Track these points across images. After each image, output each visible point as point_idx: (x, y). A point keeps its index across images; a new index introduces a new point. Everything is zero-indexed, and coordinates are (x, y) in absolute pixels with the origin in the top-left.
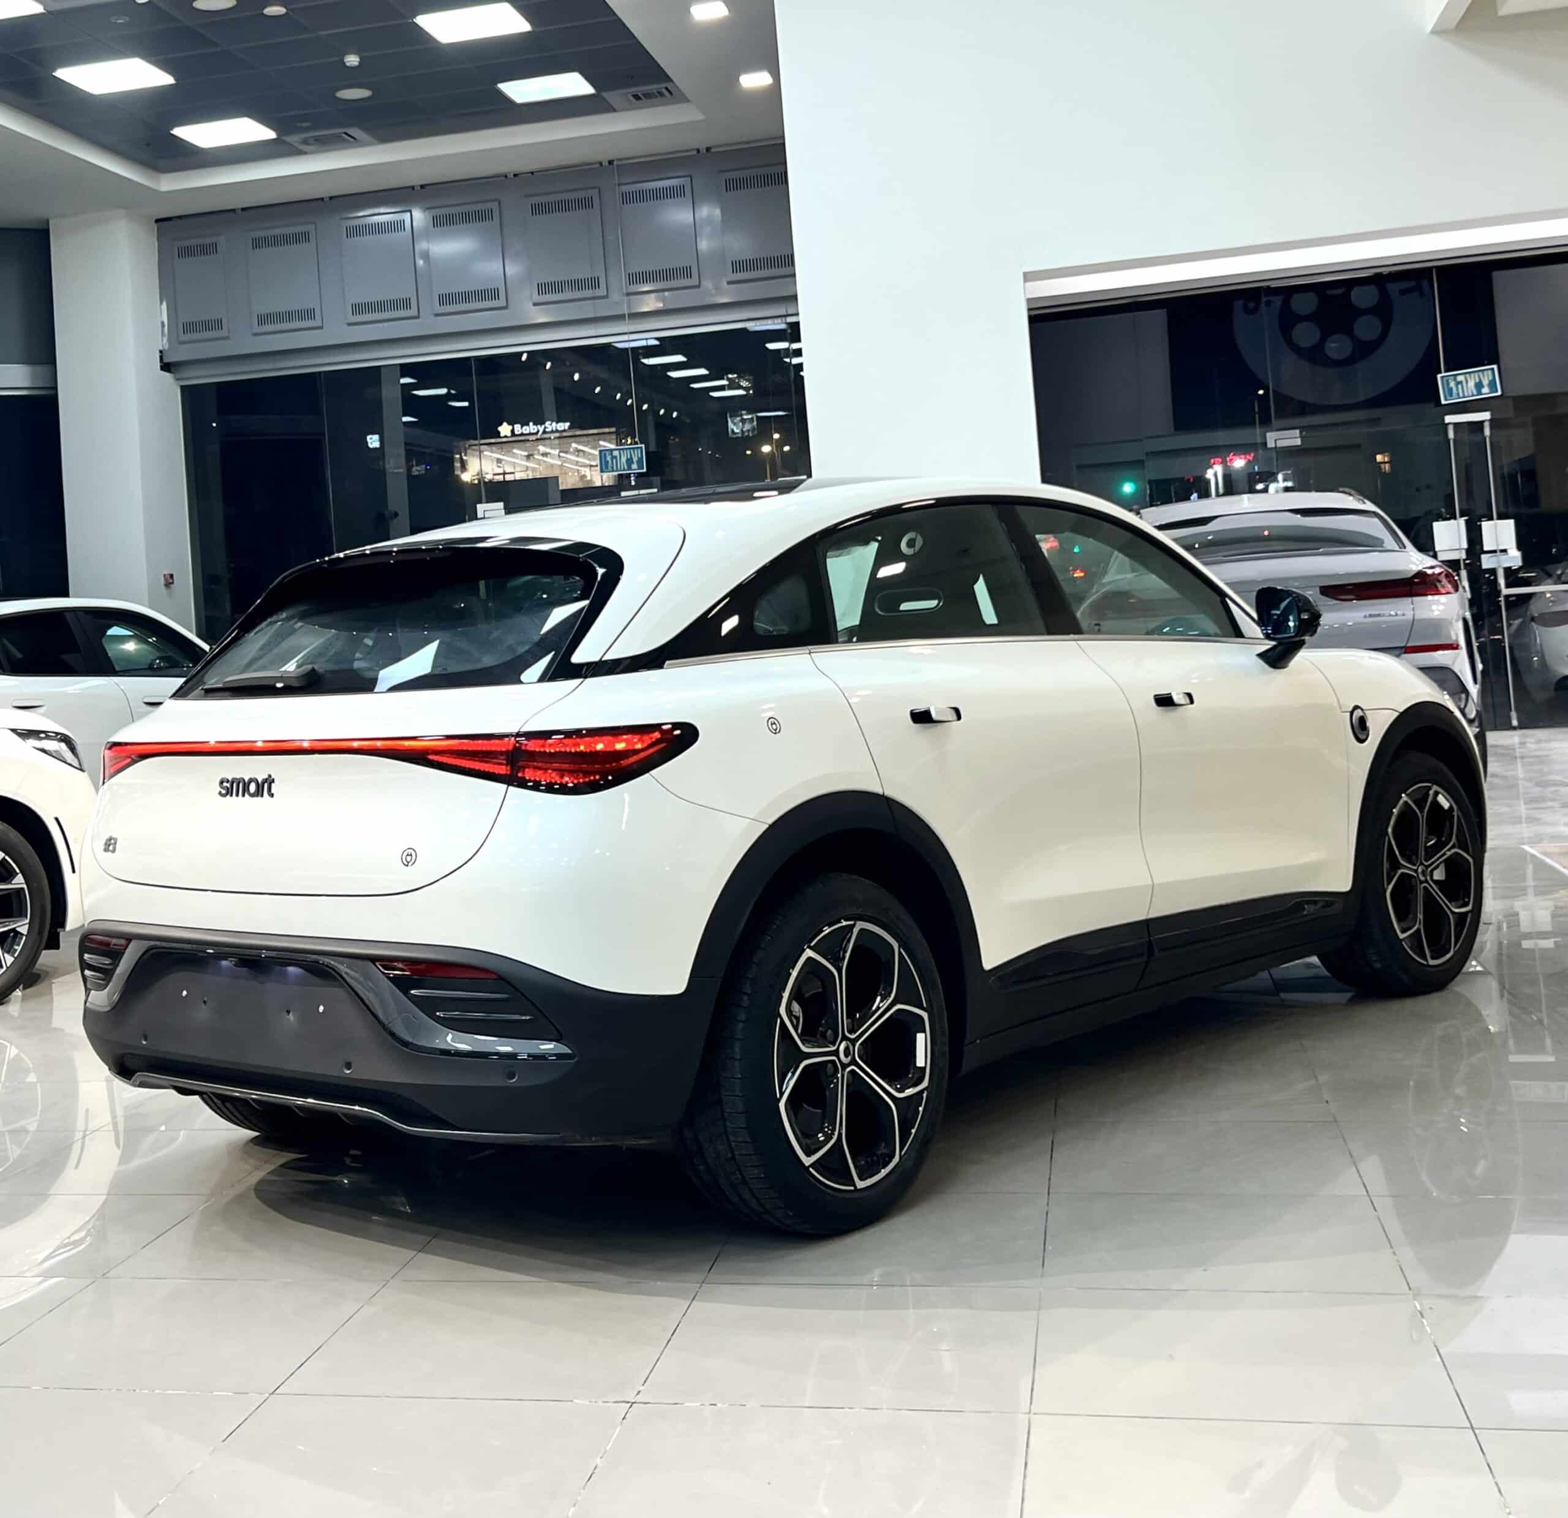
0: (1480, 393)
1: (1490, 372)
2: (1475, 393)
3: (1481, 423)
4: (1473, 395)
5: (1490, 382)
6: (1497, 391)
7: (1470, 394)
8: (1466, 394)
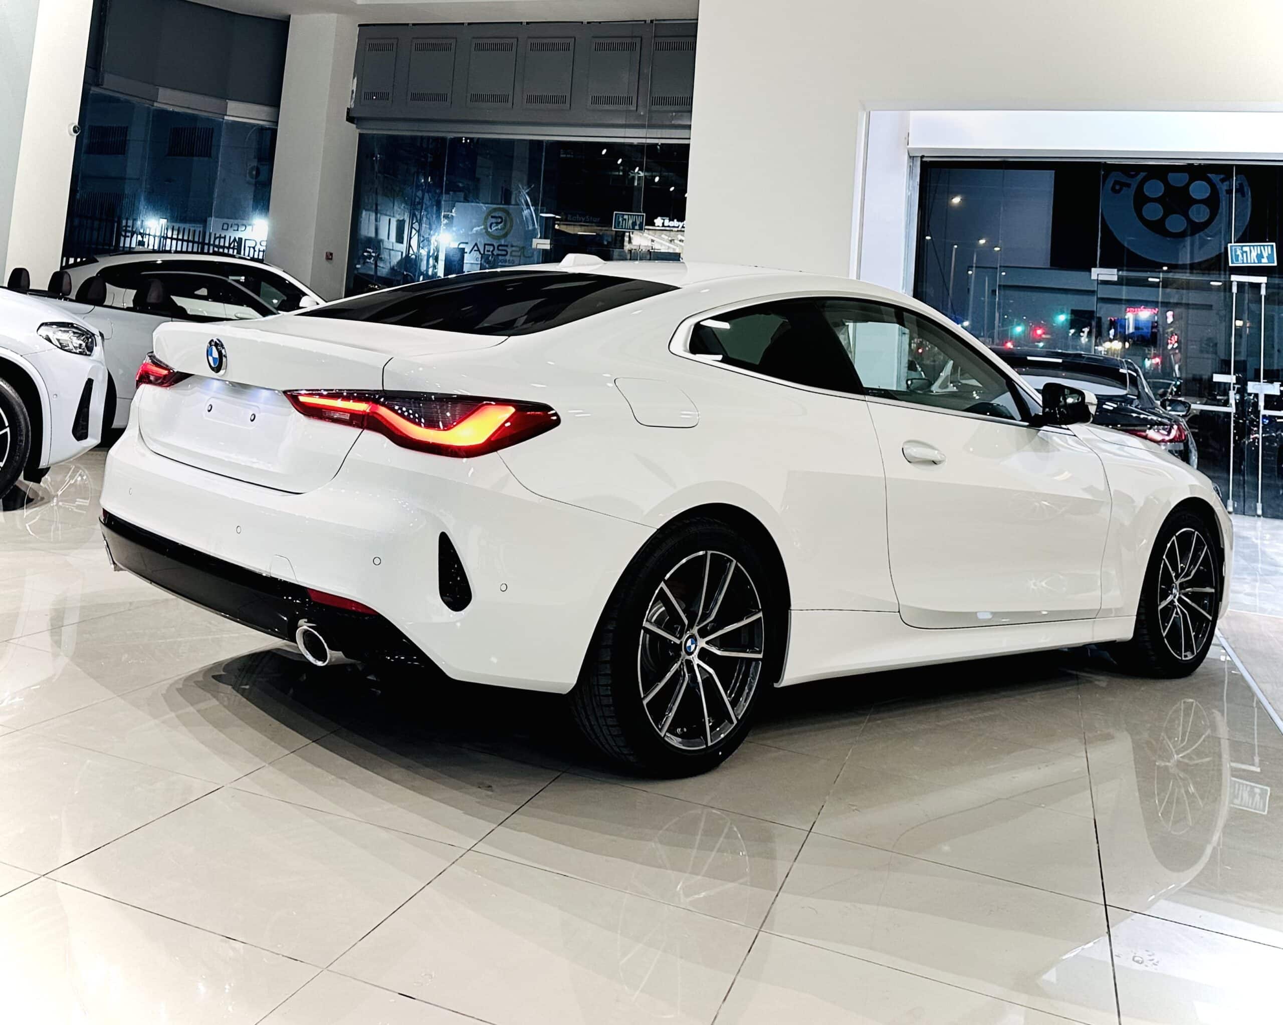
0: (1260, 262)
1: (1269, 247)
2: (1256, 261)
3: (1259, 285)
5: (1268, 254)
6: (1274, 263)
7: (1252, 262)
8: (1249, 261)
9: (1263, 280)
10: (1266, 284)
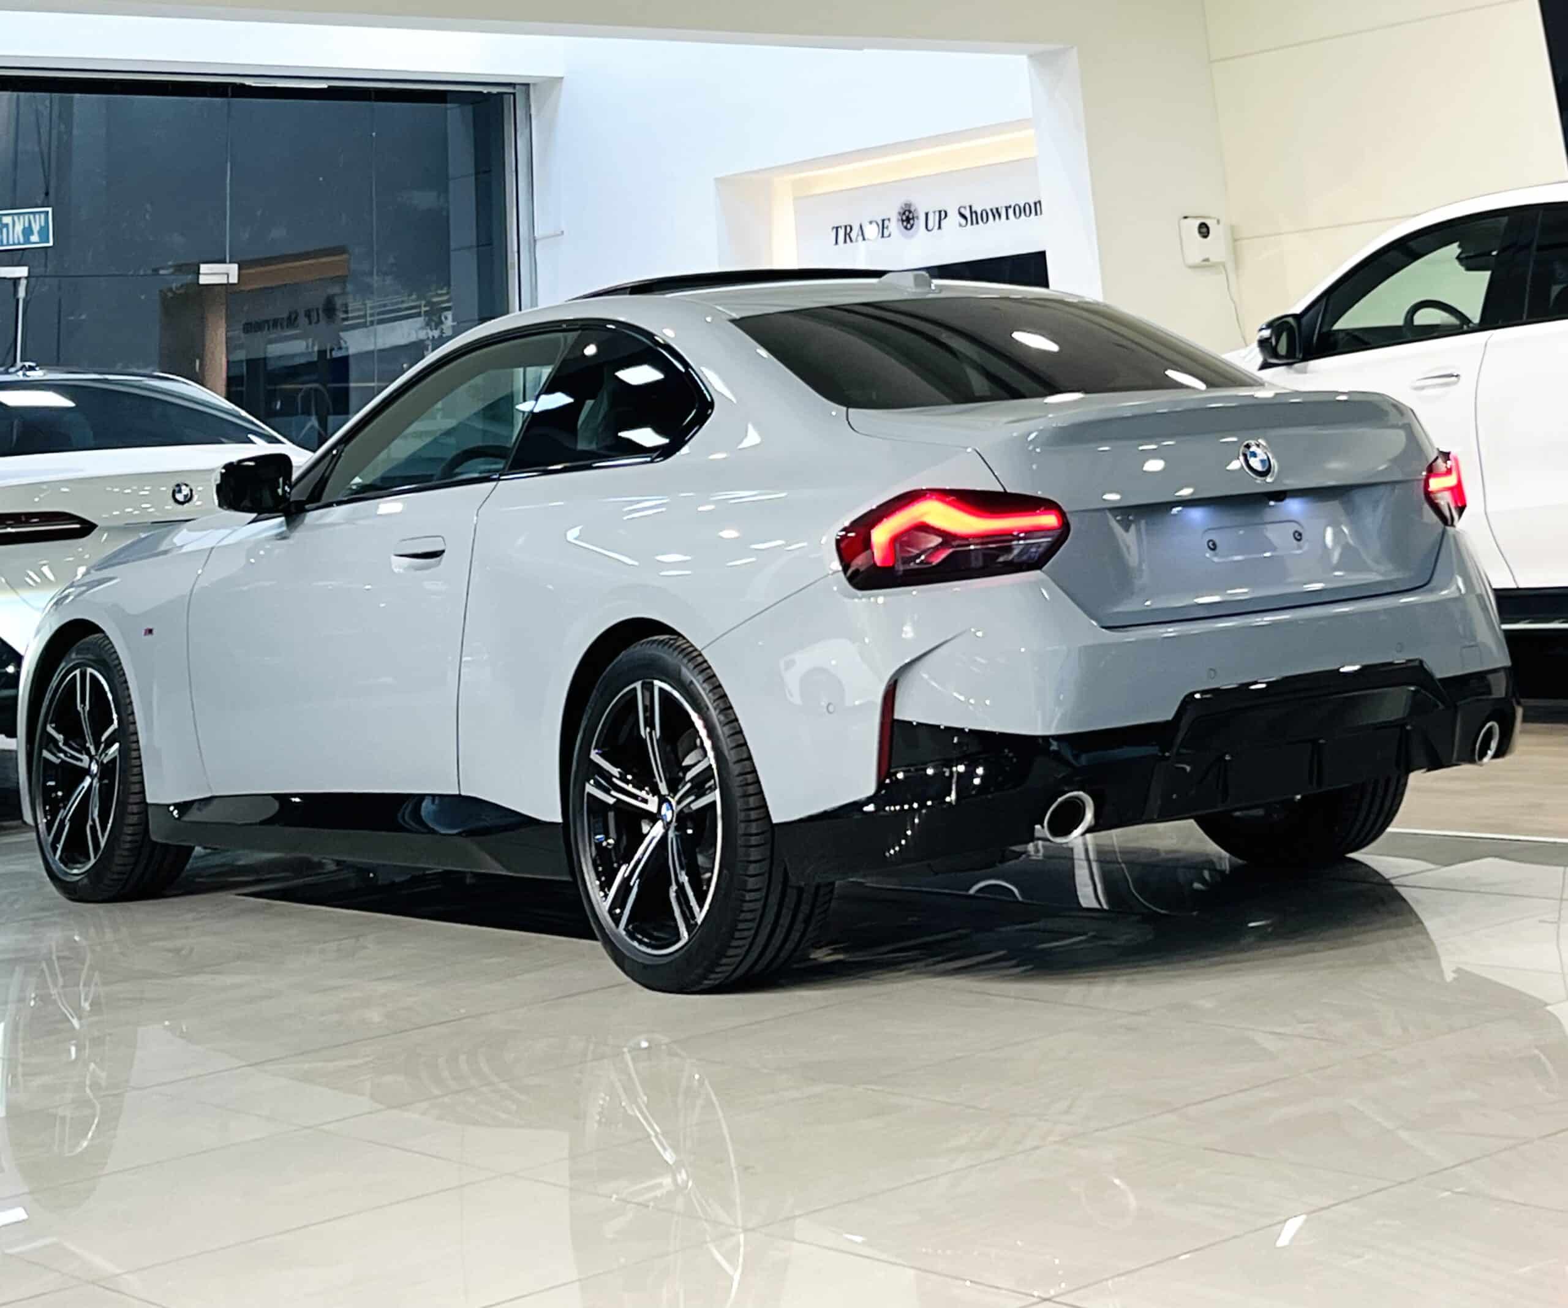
0: (27, 241)
1: (43, 216)
2: (22, 240)
3: (16, 281)
4: (19, 244)
5: (41, 228)
6: (48, 242)
7: (16, 241)
8: (11, 242)
9: (22, 272)
10: (26, 278)
